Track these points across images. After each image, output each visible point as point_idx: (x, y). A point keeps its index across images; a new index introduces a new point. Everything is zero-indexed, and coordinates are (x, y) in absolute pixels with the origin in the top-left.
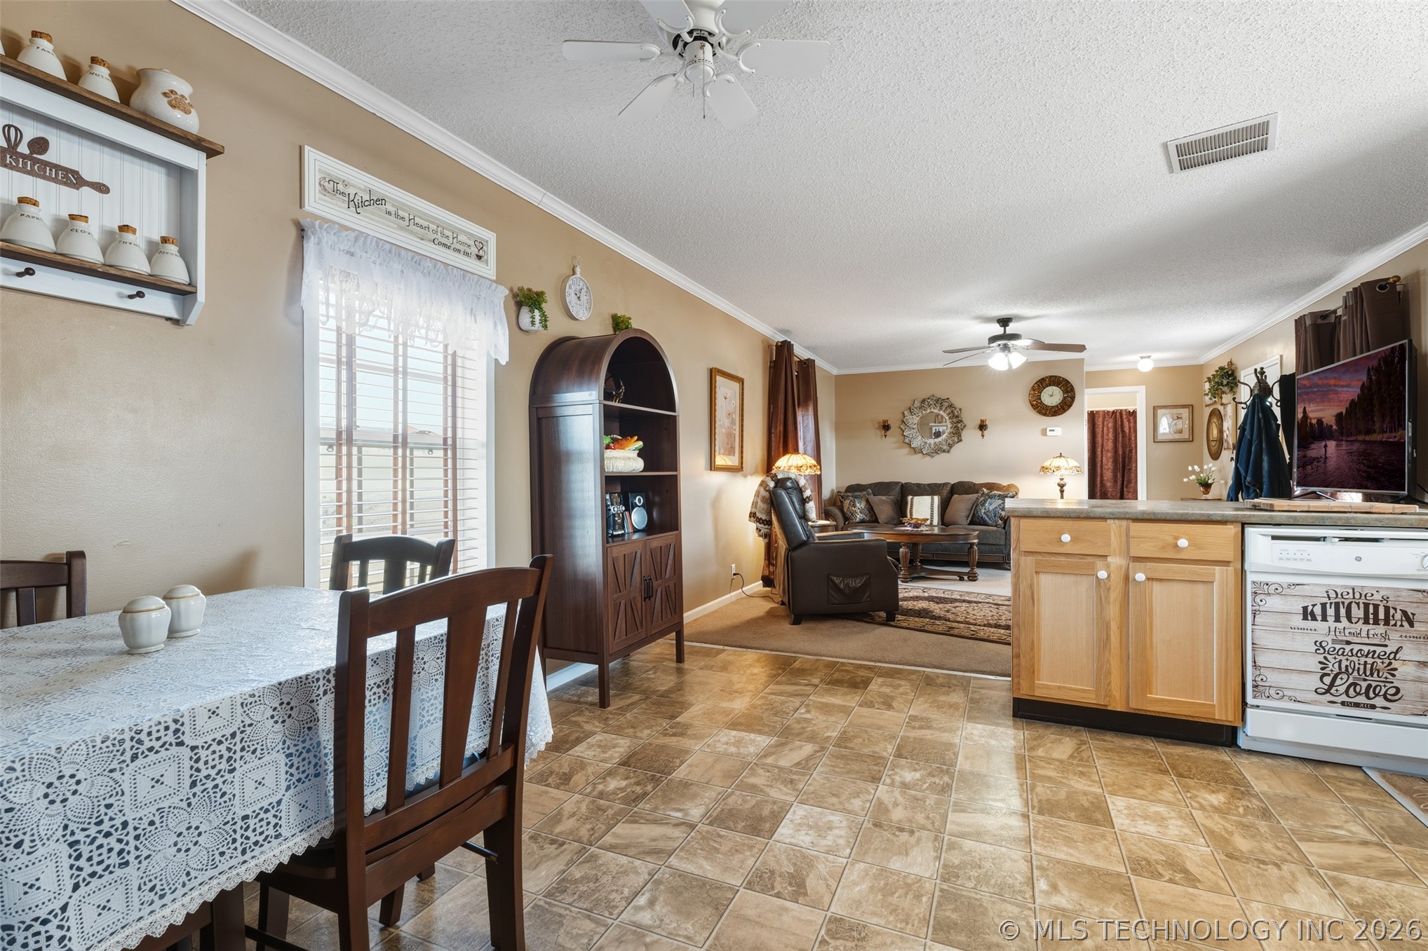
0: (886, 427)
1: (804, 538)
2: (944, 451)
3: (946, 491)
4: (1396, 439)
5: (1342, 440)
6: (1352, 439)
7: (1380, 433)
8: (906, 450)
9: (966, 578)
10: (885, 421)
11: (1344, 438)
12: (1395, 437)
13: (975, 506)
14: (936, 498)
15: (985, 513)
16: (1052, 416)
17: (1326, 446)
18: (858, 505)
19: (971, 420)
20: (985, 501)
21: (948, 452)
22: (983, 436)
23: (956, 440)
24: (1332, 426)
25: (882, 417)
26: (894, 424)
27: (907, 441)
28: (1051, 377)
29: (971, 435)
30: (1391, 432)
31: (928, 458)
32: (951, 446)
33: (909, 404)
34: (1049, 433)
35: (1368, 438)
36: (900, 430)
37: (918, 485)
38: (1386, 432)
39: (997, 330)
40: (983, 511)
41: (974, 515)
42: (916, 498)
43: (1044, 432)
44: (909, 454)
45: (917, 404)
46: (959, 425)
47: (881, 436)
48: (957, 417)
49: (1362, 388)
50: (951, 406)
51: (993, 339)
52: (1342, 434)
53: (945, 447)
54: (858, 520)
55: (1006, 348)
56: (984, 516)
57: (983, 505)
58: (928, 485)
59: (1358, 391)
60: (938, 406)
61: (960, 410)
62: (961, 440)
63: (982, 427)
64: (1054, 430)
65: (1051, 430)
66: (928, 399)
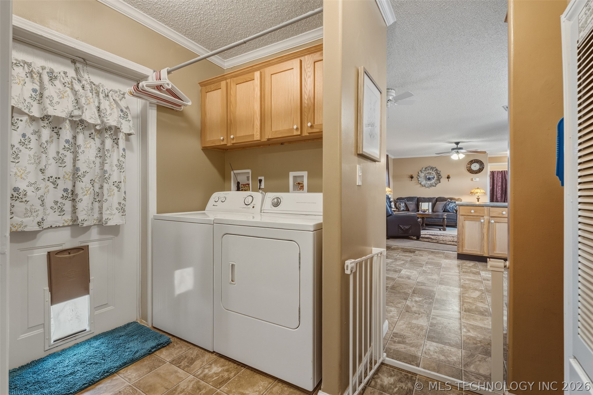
0: (412, 177)
1: (391, 213)
2: (434, 186)
3: (434, 200)
8: (420, 185)
9: (442, 229)
10: (411, 175)
13: (445, 206)
14: (430, 203)
15: (449, 208)
16: (475, 174)
18: (402, 204)
19: (444, 175)
20: (449, 204)
21: (435, 186)
22: (448, 181)
23: (438, 182)
25: (410, 174)
26: (415, 176)
27: (420, 182)
28: (475, 160)
29: (444, 180)
31: (427, 188)
32: (436, 184)
33: (421, 169)
34: (474, 180)
36: (417, 178)
37: (424, 198)
39: (455, 146)
40: (448, 207)
41: (445, 209)
42: (422, 203)
43: (472, 180)
44: (420, 187)
45: (424, 169)
46: (440, 177)
47: (410, 181)
48: (439, 174)
50: (436, 170)
51: (453, 149)
53: (434, 185)
54: (401, 210)
55: (458, 152)
57: (448, 205)
58: (428, 198)
60: (432, 170)
61: (440, 171)
62: (440, 182)
63: (448, 177)
64: (476, 179)
65: (474, 179)
66: (428, 167)
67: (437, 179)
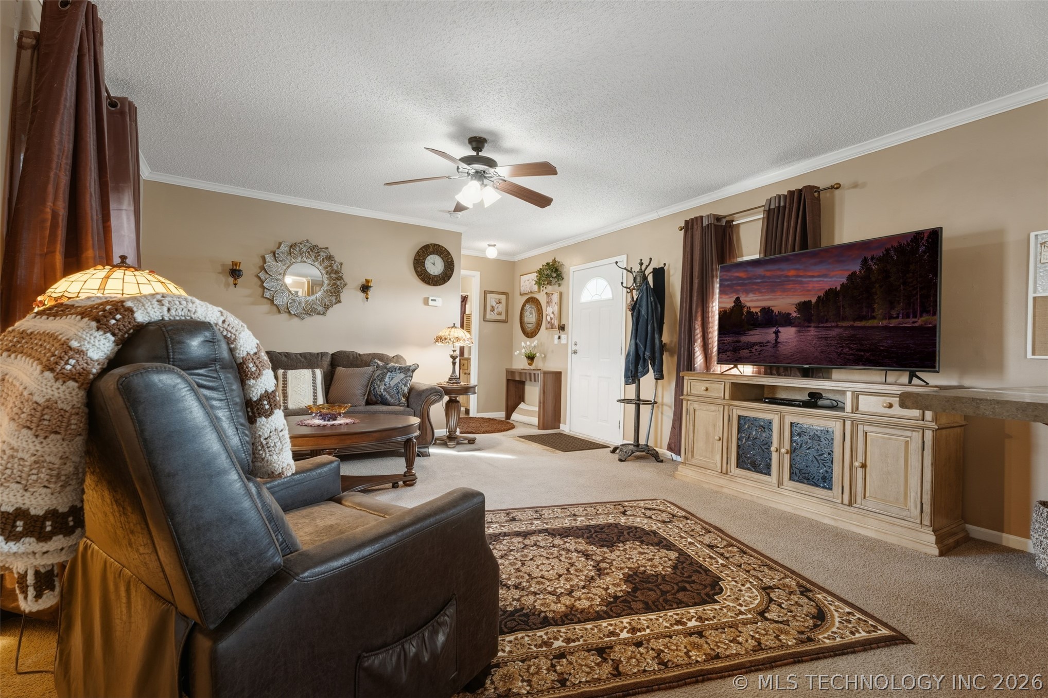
0: (235, 273)
2: (319, 313)
3: (327, 361)
4: (916, 325)
5: (810, 327)
6: (829, 325)
7: (884, 318)
8: (266, 307)
10: (234, 264)
11: (812, 325)
12: (914, 322)
13: (371, 383)
14: (318, 372)
15: (385, 390)
16: (434, 285)
17: (777, 333)
19: (353, 278)
20: (384, 375)
21: (324, 314)
22: (367, 298)
23: (334, 301)
24: (791, 314)
25: (229, 258)
26: (249, 268)
27: (267, 295)
28: (435, 245)
29: (351, 295)
30: (907, 316)
31: (296, 320)
32: (327, 307)
33: (272, 247)
34: (431, 303)
35: (858, 324)
36: (256, 280)
37: (287, 355)
38: (897, 317)
40: (383, 387)
41: (370, 392)
42: (290, 373)
43: (426, 302)
44: (269, 313)
45: (284, 248)
46: (339, 283)
47: (227, 285)
48: (337, 272)
49: (852, 277)
50: (330, 258)
52: (810, 321)
53: (320, 308)
56: (385, 393)
57: (382, 380)
58: (301, 354)
59: (844, 280)
60: (313, 255)
61: (341, 264)
62: (340, 302)
63: (365, 288)
64: (435, 300)
65: (432, 300)
66: (301, 243)
67: (329, 288)
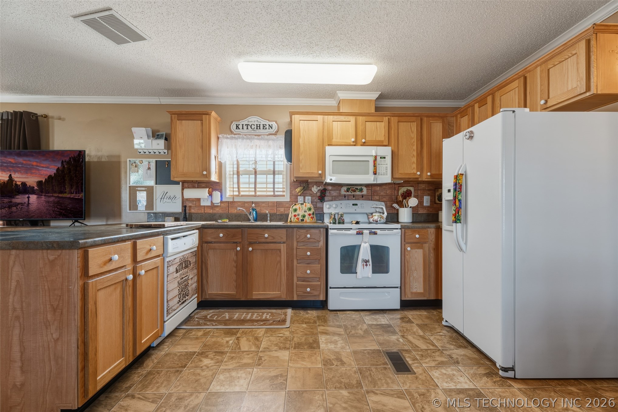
4: (79, 197)
5: (42, 195)
6: (49, 195)
7: (69, 193)
11: (43, 194)
12: (79, 196)
17: (28, 198)
24: (34, 187)
30: (76, 193)
35: (60, 195)
38: (73, 193)
49: (58, 170)
52: (42, 192)
59: (55, 171)
